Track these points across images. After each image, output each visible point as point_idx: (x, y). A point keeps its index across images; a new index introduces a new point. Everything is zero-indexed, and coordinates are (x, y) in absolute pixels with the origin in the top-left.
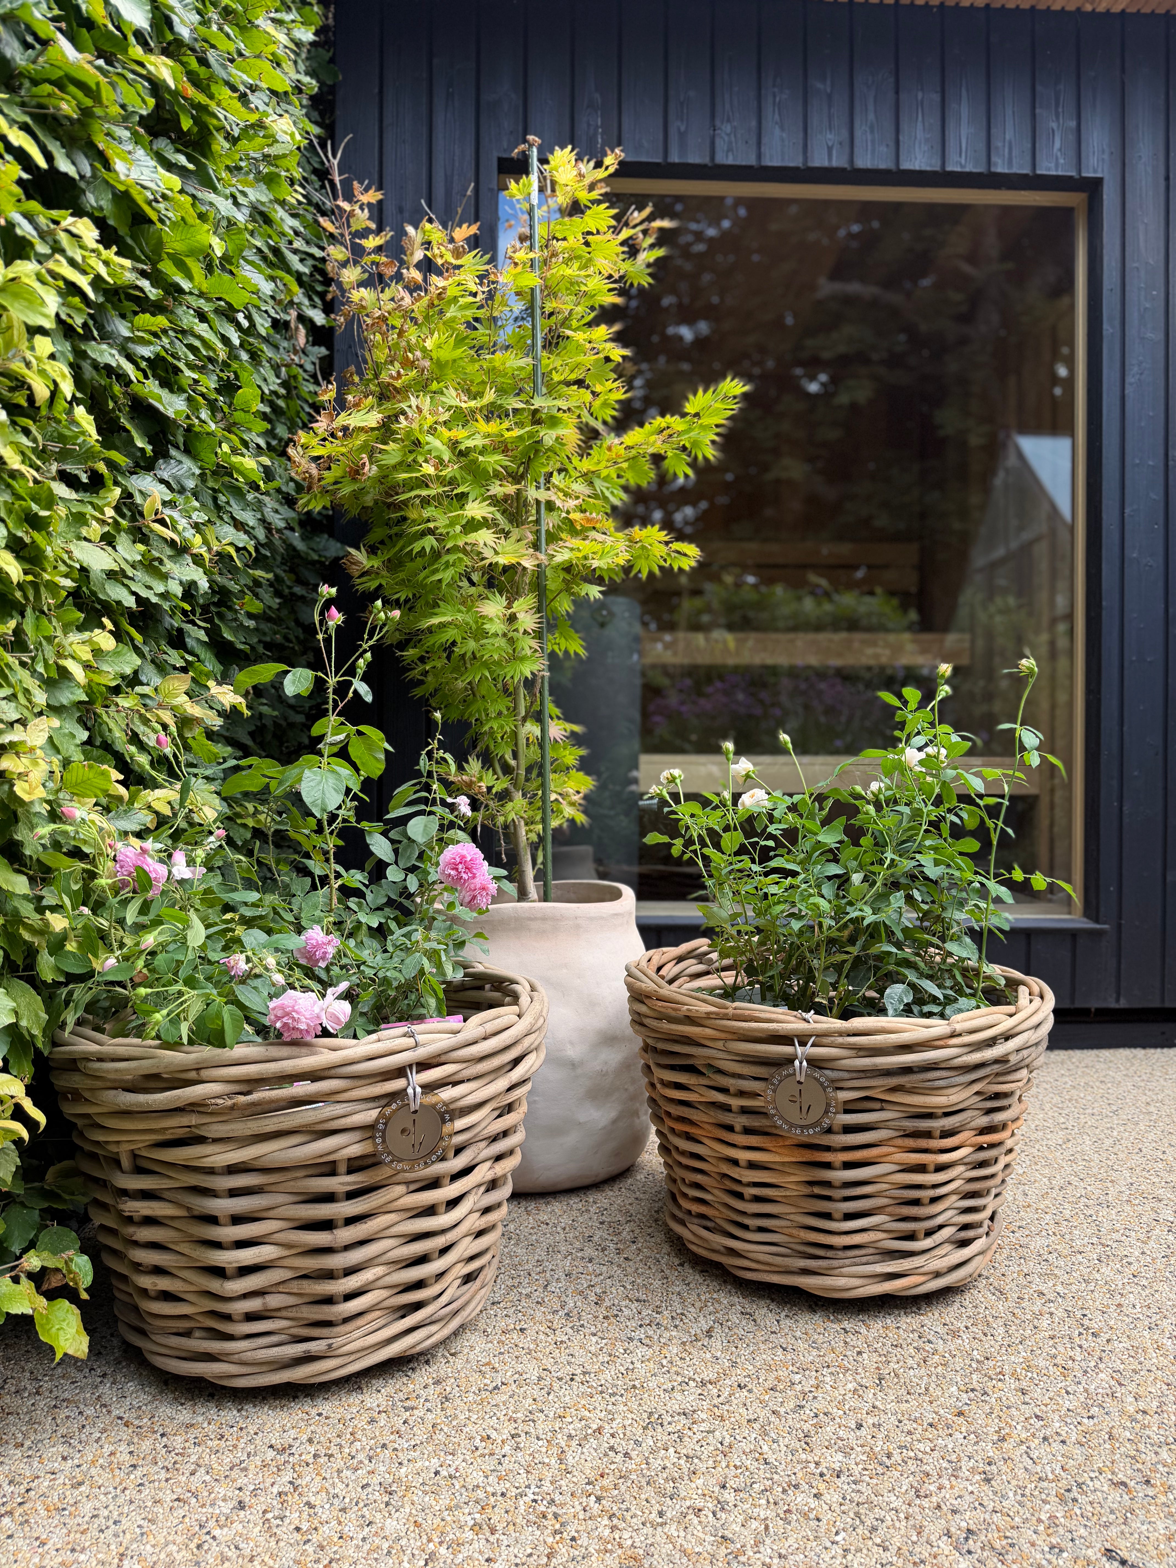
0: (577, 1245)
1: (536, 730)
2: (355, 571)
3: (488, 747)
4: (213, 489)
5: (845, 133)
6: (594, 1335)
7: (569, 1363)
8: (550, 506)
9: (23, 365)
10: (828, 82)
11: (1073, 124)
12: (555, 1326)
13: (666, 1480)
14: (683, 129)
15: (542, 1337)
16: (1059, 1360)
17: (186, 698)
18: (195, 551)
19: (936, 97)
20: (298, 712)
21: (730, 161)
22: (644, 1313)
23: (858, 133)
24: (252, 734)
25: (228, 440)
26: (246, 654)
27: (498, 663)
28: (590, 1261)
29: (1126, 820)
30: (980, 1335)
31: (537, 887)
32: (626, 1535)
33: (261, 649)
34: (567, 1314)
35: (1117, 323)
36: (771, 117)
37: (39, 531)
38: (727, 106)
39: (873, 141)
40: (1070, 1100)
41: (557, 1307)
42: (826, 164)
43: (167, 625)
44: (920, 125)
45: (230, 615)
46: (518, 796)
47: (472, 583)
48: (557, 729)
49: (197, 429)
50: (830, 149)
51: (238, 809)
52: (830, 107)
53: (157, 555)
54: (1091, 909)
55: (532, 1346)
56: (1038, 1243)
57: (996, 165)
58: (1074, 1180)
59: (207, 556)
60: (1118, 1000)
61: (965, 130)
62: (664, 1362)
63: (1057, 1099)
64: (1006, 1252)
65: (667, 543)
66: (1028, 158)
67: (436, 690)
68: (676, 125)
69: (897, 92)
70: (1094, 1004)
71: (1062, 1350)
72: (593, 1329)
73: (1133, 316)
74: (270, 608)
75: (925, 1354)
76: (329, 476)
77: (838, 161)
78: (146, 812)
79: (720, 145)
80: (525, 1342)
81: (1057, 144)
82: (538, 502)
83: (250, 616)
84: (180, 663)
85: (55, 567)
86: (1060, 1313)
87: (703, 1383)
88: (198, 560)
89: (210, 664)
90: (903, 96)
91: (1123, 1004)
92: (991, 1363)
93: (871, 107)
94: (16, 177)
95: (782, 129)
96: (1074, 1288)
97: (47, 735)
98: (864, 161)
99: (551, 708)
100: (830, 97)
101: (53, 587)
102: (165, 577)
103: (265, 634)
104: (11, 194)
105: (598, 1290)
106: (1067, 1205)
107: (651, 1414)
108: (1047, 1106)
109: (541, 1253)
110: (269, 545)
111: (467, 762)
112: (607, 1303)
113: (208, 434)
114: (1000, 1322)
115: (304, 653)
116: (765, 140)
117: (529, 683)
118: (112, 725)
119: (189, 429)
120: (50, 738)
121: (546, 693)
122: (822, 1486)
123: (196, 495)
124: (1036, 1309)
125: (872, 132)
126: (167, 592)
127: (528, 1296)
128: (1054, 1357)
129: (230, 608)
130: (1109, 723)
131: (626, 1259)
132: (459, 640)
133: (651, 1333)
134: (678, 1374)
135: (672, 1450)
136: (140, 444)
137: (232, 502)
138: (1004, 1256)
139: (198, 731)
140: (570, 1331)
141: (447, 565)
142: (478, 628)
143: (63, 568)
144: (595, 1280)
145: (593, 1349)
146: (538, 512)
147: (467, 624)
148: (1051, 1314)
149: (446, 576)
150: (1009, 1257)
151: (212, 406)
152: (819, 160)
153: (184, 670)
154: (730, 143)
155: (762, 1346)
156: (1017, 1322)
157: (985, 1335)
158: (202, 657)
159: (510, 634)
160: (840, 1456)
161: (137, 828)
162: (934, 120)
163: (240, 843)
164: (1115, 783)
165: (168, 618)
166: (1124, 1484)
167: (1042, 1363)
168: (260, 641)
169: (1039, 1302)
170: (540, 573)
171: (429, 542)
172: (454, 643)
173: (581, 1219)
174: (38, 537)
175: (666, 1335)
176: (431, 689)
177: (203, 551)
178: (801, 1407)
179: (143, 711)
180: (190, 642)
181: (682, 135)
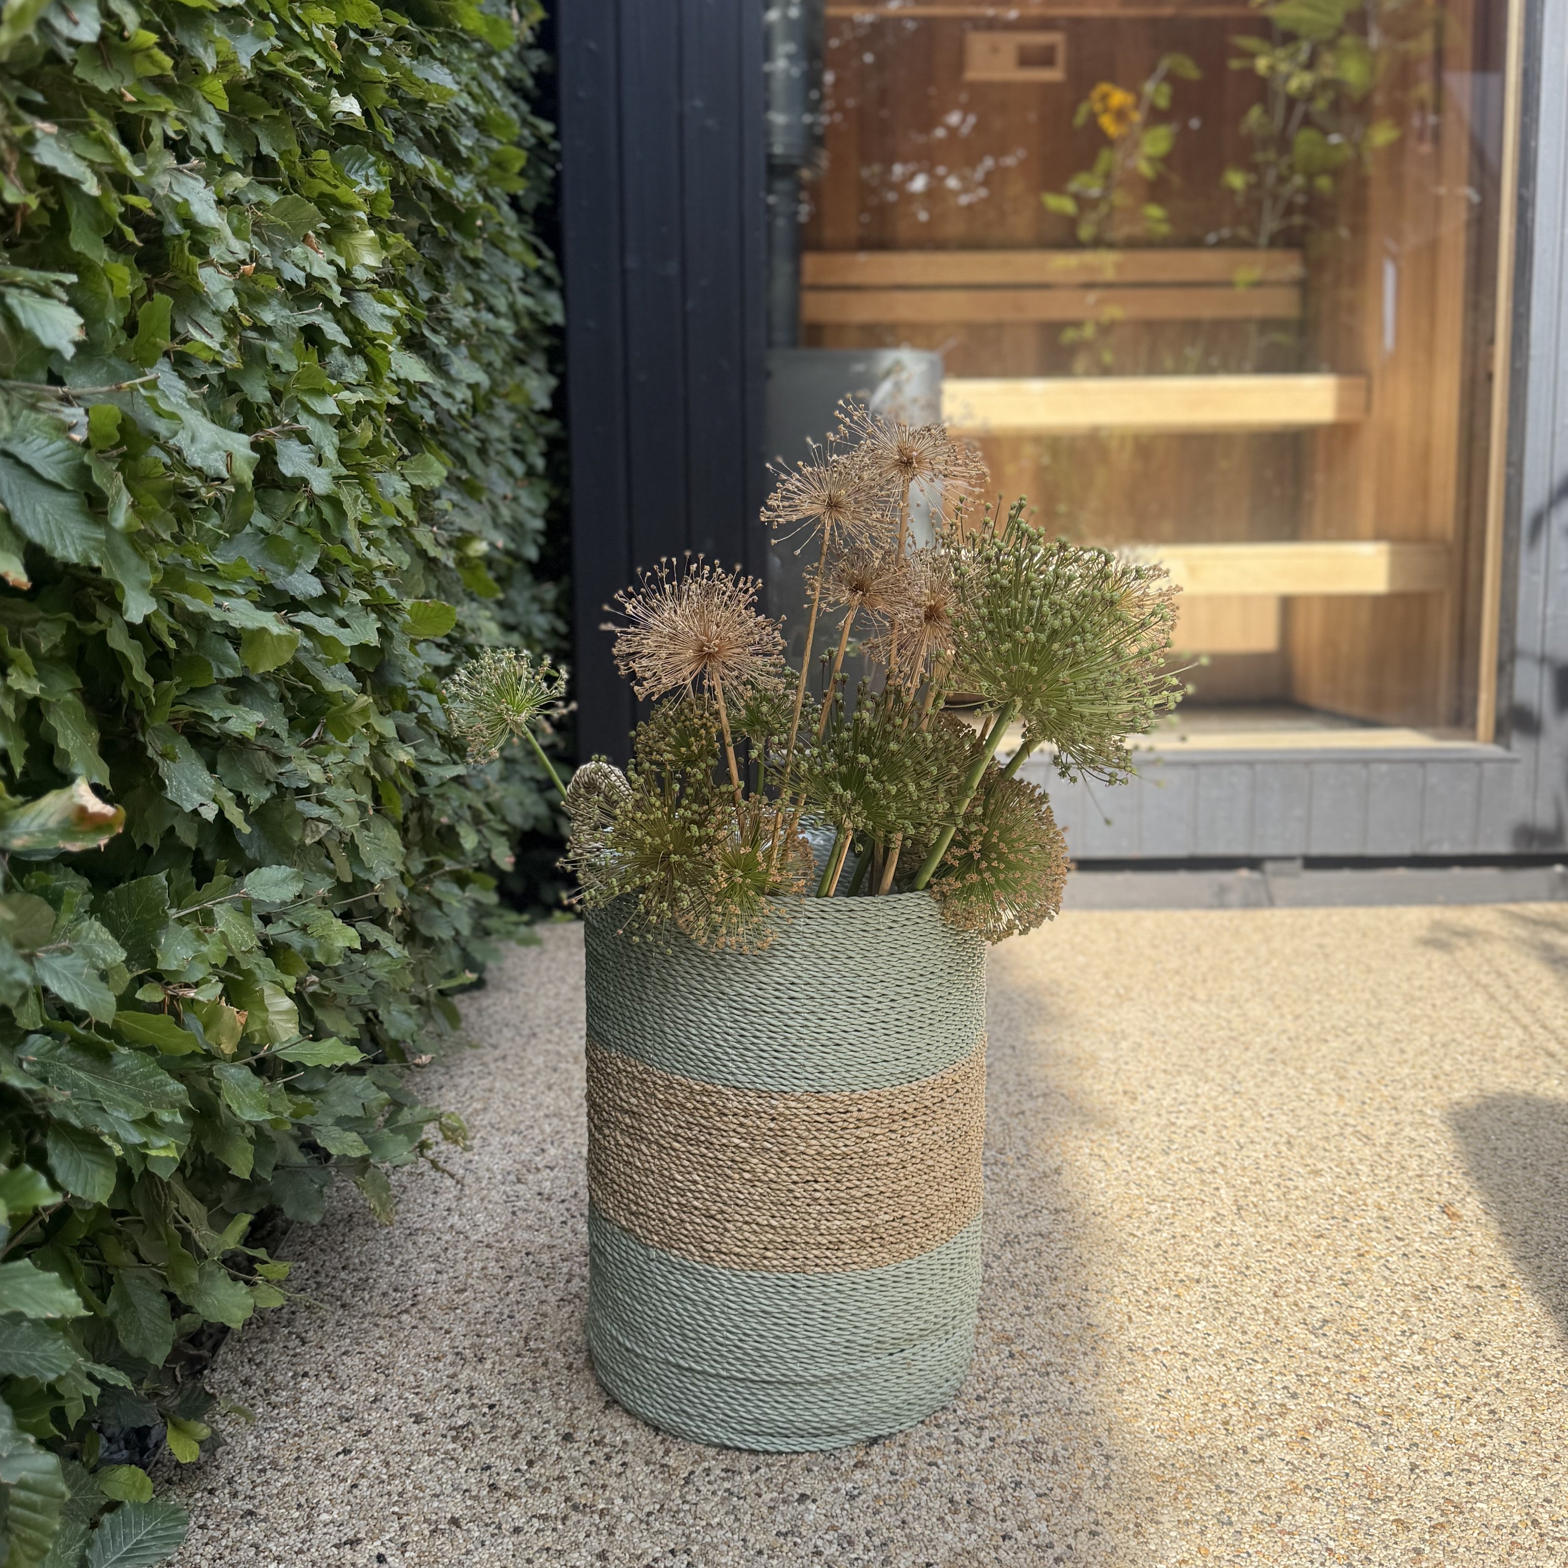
13: (1029, 1284)
29: (1549, 625)
32: (995, 1323)
60: (1530, 844)
87: (1057, 1211)
107: (1007, 1235)
122: (1181, 1291)
134: (1029, 1203)
135: (1031, 1262)
160: (1199, 1268)
166: (1480, 1288)
178: (1158, 1230)
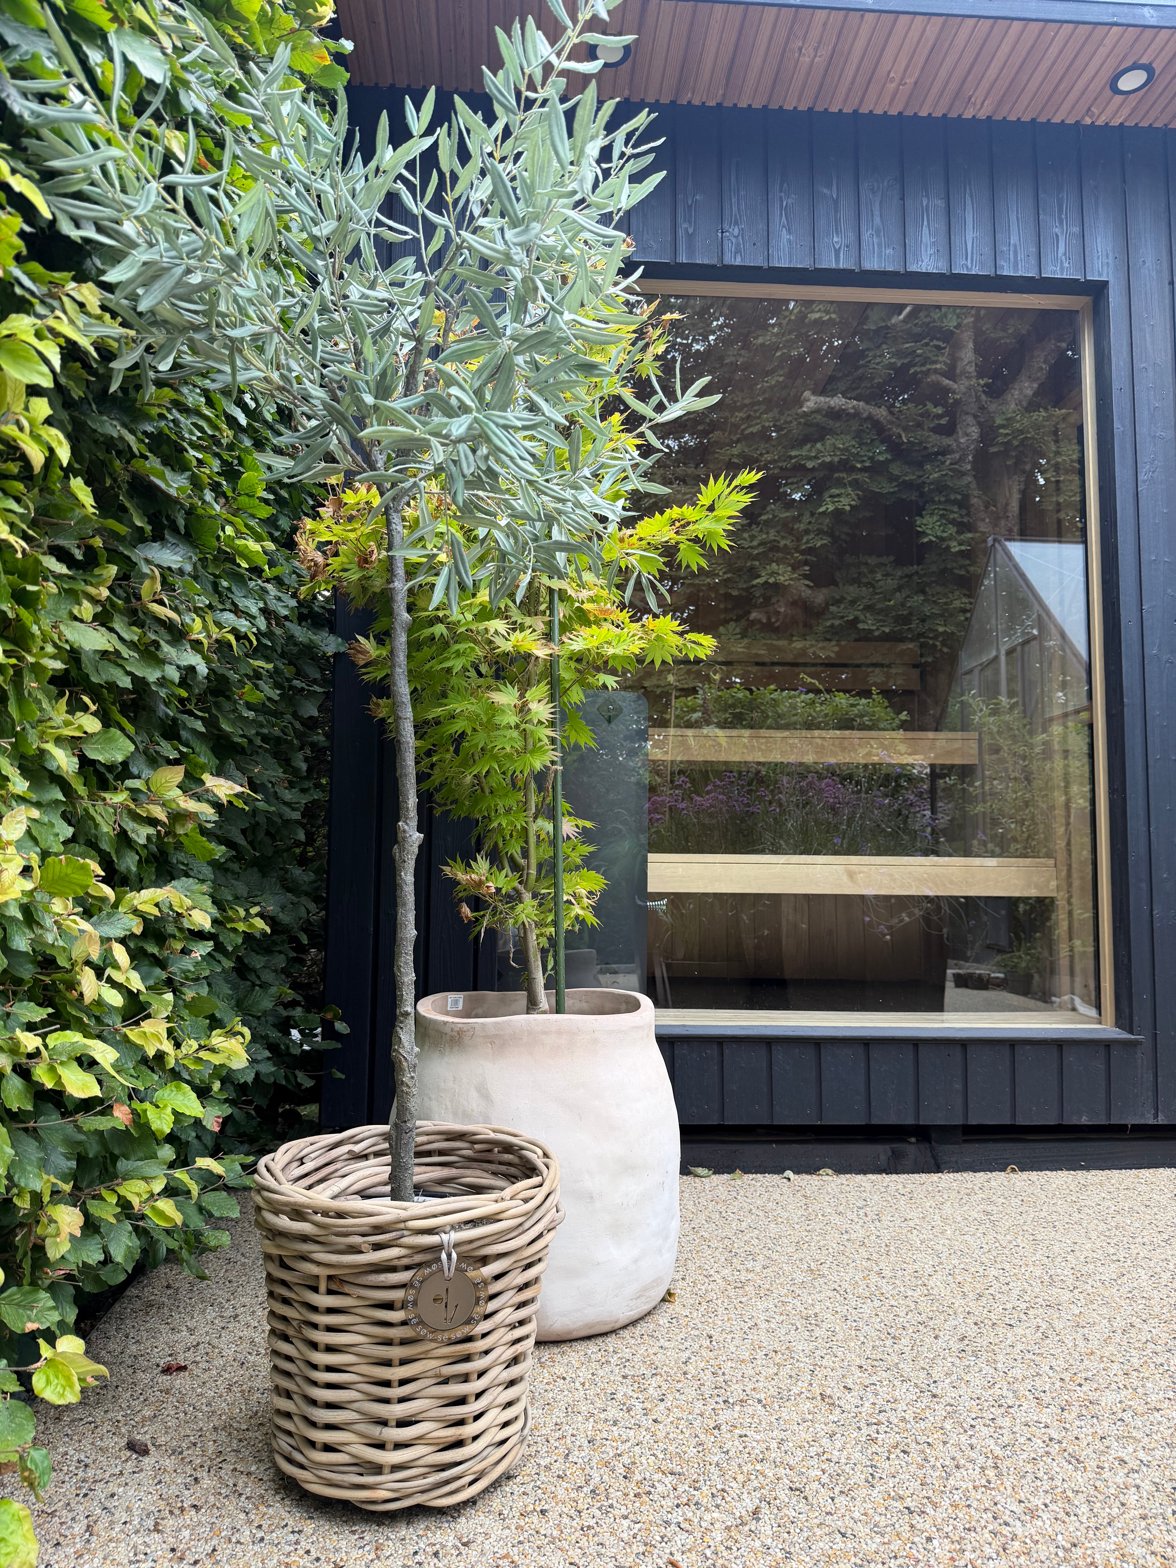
0: (599, 1404)
1: (549, 827)
2: (361, 660)
3: (496, 844)
4: (214, 575)
5: (851, 236)
6: (625, 1517)
7: (599, 1555)
8: (563, 596)
9: (15, 428)
10: (834, 188)
11: (1076, 230)
12: (580, 1506)
14: (691, 231)
15: (566, 1520)
16: (1156, 1547)
17: (179, 792)
18: (194, 637)
19: (941, 203)
20: (294, 809)
21: (738, 262)
22: (681, 1489)
23: (866, 236)
24: (244, 832)
25: (231, 523)
26: (243, 748)
27: (508, 756)
28: (615, 1423)
29: (1157, 925)
30: (1062, 1515)
31: (547, 995)
33: (258, 741)
34: (593, 1491)
35: (1128, 421)
36: (778, 220)
37: (26, 607)
38: (735, 209)
39: (880, 245)
40: (1117, 1228)
41: (581, 1482)
42: (833, 266)
43: (161, 714)
44: (925, 230)
45: (227, 706)
46: (527, 896)
47: (480, 675)
48: (568, 826)
49: (200, 511)
50: (837, 252)
51: (230, 913)
52: (836, 211)
53: (153, 637)
54: (1123, 1019)
55: (556, 1533)
56: (1109, 1398)
57: (1002, 267)
58: (1137, 1321)
59: (205, 641)
60: (1156, 1116)
61: (970, 235)
62: (708, 1552)
63: (1102, 1227)
64: (1075, 1410)
65: (681, 634)
66: (1033, 261)
67: (441, 785)
68: (683, 227)
69: (903, 199)
70: (1132, 1120)
71: (1159, 1535)
72: (624, 1511)
73: (1143, 415)
74: (269, 699)
75: (1003, 1540)
76: (335, 563)
77: (845, 263)
78: (131, 916)
79: (729, 247)
80: (547, 1527)
81: (1062, 249)
82: (551, 591)
83: (249, 706)
84: (173, 755)
85: (42, 648)
86: (1147, 1486)
88: (197, 645)
89: (204, 756)
90: (909, 202)
91: (1161, 1120)
92: (1079, 1551)
93: (877, 213)
94: (17, 230)
95: (789, 232)
96: (1158, 1453)
97: (24, 828)
98: (872, 263)
99: (563, 805)
100: (836, 202)
101: (37, 669)
102: (161, 662)
103: (262, 726)
104: (11, 246)
105: (626, 1459)
106: (1134, 1352)
108: (1093, 1235)
109: (558, 1414)
110: (269, 634)
111: (475, 860)
112: (638, 1477)
113: (211, 517)
114: (1081, 1497)
115: (301, 748)
116: (773, 242)
117: (540, 778)
118: (99, 819)
119: (190, 512)
120: (29, 832)
121: (559, 788)
123: (196, 578)
124: (1120, 1480)
125: (878, 236)
126: (163, 677)
127: (548, 1468)
128: (1150, 1542)
129: (228, 698)
130: (1135, 824)
131: (655, 1421)
132: (469, 732)
133: (690, 1515)
136: (139, 524)
137: (234, 589)
138: (1074, 1415)
139: (190, 826)
140: (598, 1513)
141: (458, 654)
142: (489, 720)
143: (50, 649)
144: (622, 1448)
145: (625, 1536)
146: (551, 602)
147: (478, 715)
148: (1138, 1487)
149: (457, 665)
150: (1080, 1416)
151: (216, 488)
152: (828, 262)
153: (176, 762)
154: (738, 244)
155: (818, 1532)
156: (1101, 1497)
157: (1067, 1514)
158: (197, 750)
159: (523, 726)
161: (121, 933)
162: (939, 225)
163: (230, 949)
164: (1144, 886)
165: (162, 707)
167: (1139, 1552)
168: (258, 734)
169: (1122, 1472)
170: (552, 662)
171: (439, 629)
172: (463, 735)
173: (601, 1373)
174: (24, 613)
175: (707, 1517)
176: (437, 783)
177: (201, 637)
179: (133, 806)
180: (184, 734)
181: (690, 237)
